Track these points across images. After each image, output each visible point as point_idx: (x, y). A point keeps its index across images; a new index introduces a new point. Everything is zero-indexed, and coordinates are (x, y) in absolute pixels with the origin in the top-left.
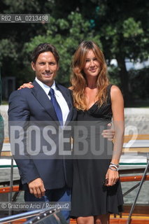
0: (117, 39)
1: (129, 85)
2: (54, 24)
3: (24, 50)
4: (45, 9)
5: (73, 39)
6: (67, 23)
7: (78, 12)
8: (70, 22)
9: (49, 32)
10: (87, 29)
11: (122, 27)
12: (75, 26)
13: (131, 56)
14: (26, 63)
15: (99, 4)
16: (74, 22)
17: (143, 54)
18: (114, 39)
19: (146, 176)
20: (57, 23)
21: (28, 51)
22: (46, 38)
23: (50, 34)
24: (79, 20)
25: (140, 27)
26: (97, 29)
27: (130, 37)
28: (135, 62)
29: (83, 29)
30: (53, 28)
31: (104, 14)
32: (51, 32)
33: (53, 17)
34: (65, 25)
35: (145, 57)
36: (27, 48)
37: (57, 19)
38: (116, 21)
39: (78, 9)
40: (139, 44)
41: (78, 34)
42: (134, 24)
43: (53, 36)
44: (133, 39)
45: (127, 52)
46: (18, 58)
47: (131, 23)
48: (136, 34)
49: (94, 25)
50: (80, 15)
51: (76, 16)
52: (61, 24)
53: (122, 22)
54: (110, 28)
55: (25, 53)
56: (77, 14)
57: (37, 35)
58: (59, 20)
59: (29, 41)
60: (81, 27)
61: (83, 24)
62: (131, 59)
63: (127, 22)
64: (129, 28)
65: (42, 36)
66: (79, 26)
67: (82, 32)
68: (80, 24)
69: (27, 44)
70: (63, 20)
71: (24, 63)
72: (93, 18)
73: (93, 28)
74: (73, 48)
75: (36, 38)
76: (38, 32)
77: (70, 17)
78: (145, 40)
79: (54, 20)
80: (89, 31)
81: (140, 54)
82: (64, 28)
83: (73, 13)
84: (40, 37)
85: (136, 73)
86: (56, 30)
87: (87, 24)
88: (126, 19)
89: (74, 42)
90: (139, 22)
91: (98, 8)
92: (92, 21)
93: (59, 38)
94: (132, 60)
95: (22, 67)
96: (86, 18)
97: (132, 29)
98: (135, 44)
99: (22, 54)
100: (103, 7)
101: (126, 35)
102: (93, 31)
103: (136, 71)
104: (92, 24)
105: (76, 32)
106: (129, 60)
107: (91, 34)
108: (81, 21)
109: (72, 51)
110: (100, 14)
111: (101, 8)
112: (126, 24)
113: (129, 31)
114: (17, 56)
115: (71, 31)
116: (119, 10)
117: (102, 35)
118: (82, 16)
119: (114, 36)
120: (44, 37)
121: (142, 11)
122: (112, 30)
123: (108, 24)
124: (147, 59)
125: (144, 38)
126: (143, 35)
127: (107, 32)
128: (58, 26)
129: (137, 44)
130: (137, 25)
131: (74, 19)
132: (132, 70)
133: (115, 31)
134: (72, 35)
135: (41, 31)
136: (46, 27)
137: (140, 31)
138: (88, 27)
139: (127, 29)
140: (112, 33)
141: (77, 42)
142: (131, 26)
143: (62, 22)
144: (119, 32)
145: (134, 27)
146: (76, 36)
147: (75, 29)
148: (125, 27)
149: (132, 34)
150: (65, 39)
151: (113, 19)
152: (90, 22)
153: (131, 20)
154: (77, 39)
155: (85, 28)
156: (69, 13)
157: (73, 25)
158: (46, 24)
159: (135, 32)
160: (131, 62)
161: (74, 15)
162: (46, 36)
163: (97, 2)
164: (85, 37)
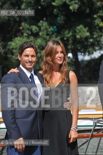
0: (72, 39)
1: (81, 71)
2: (28, 29)
3: (8, 47)
4: (22, 19)
5: (42, 39)
6: (37, 29)
7: (45, 21)
8: (39, 27)
9: (25, 34)
10: (51, 33)
11: (75, 32)
12: (43, 30)
13: (82, 51)
14: (9, 56)
15: (59, 15)
16: (42, 28)
17: (90, 49)
18: (70, 39)
19: (92, 134)
20: (30, 28)
21: (11, 47)
23: (26, 36)
24: (46, 26)
25: (88, 31)
26: (58, 32)
27: (81, 38)
28: (85, 55)
29: (49, 33)
30: (28, 31)
31: (63, 22)
32: (27, 35)
33: (28, 24)
34: (36, 30)
35: (91, 52)
36: (10, 45)
37: (30, 25)
38: (71, 27)
39: (45, 19)
40: (87, 43)
41: (45, 36)
42: (84, 29)
43: (28, 37)
44: (83, 40)
45: (79, 48)
46: (4, 53)
47: (82, 29)
48: (85, 36)
49: (56, 30)
50: (46, 23)
51: (44, 24)
52: (34, 29)
53: (76, 28)
54: (67, 32)
55: (9, 49)
56: (44, 22)
58: (32, 26)
59: (11, 40)
60: (47, 31)
61: (48, 29)
62: (82, 53)
63: (78, 28)
64: (80, 31)
65: (20, 37)
66: (46, 31)
67: (48, 35)
68: (46, 29)
69: (10, 43)
70: (34, 27)
71: (8, 56)
72: (55, 25)
73: (55, 32)
74: (42, 46)
75: (16, 38)
76: (18, 35)
77: (40, 24)
78: (91, 40)
79: (28, 26)
80: (53, 34)
81: (88, 50)
82: (35, 32)
83: (41, 22)
84: (19, 38)
85: (85, 63)
86: (30, 33)
87: (51, 29)
88: (78, 25)
89: (43, 42)
90: (87, 28)
91: (59, 18)
92: (55, 27)
93: (32, 38)
94: (83, 54)
95: (6, 58)
96: (51, 25)
97: (82, 32)
98: (84, 42)
99: (7, 50)
100: (62, 17)
101: (78, 37)
102: (55, 34)
103: (85, 61)
104: (54, 29)
105: (44, 35)
106: (80, 54)
107: (54, 36)
108: (47, 27)
109: (41, 47)
110: (61, 22)
111: (61, 18)
112: (78, 29)
113: (80, 34)
114: (3, 51)
115: (40, 34)
116: (73, 19)
117: (62, 36)
118: (48, 24)
119: (69, 37)
120: (21, 38)
121: (88, 20)
122: (68, 33)
123: (66, 29)
124: (92, 53)
126: (90, 37)
127: (65, 34)
128: (31, 30)
130: (86, 30)
131: (42, 26)
132: (83, 61)
133: (71, 34)
134: (41, 37)
135: (20, 34)
136: (23, 31)
137: (88, 34)
138: (52, 31)
140: (69, 35)
141: (44, 41)
142: (81, 30)
143: (34, 28)
144: (74, 34)
145: (83, 31)
146: (44, 38)
147: (43, 32)
148: (77, 31)
149: (82, 36)
150: (36, 40)
151: (69, 26)
152: (53, 28)
153: (81, 26)
154: (45, 39)
155: (50, 32)
156: (39, 21)
157: (42, 30)
158: (23, 29)
159: (84, 34)
160: (82, 55)
161: (42, 23)
162: (23, 37)
163: (58, 14)
164: (50, 38)
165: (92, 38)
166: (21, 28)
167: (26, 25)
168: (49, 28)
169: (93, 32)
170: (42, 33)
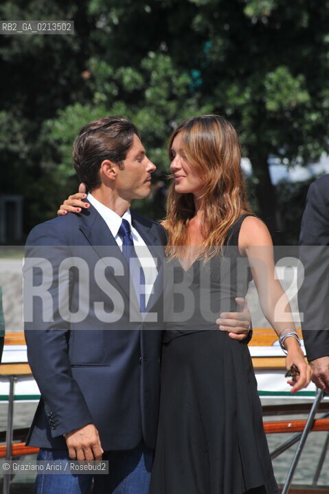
0: (251, 114)
1: (278, 216)
2: (110, 80)
3: (42, 138)
4: (91, 46)
5: (153, 112)
6: (138, 77)
7: (165, 53)
8: (146, 74)
9: (99, 96)
10: (183, 91)
11: (262, 89)
12: (158, 83)
13: (282, 151)
14: (47, 165)
15: (211, 35)
16: (154, 76)
17: (310, 147)
18: (245, 113)
20: (116, 76)
21: (54, 136)
22: (91, 110)
23: (101, 102)
24: (166, 70)
25: (302, 88)
26: (208, 90)
27: (281, 109)
28: (290, 165)
29: (175, 91)
30: (107, 87)
31: (222, 58)
32: (104, 98)
33: (109, 63)
34: (134, 81)
35: (313, 155)
36: (50, 131)
37: (116, 66)
38: (248, 73)
39: (163, 47)
40: (301, 125)
41: (163, 102)
42: (290, 81)
43: (109, 105)
44: (288, 115)
45: (274, 142)
46: (29, 154)
47: (283, 79)
48: (294, 104)
49: (199, 82)
50: (168, 59)
51: (160, 63)
52: (127, 79)
53: (263, 76)
54: (234, 89)
55: (46, 144)
56: (161, 57)
57: (72, 103)
58: (122, 70)
59: (53, 115)
60: (171, 86)
61: (174, 80)
62: (282, 157)
63: (273, 76)
64: (278, 89)
65: (83, 104)
66: (165, 85)
67: (172, 97)
68: (168, 79)
69: (49, 123)
70: (130, 71)
71: (44, 164)
72: (197, 67)
73: (197, 89)
74: (152, 134)
75: (69, 109)
76: (73, 96)
77: (147, 64)
78: (314, 117)
79: (110, 71)
80: (189, 96)
81: (301, 149)
82: (131, 87)
83: (152, 55)
84: (78, 107)
85: (292, 190)
86: (115, 92)
87: (184, 79)
88: (273, 69)
89: (156, 120)
90: (301, 78)
91: (209, 45)
92: (196, 74)
93: (120, 109)
94: (286, 161)
95: (37, 173)
96: (183, 65)
97: (285, 91)
98: (291, 124)
99: (38, 145)
100: (220, 42)
101: (271, 105)
102: (198, 95)
103: (293, 185)
104: (194, 80)
105: (160, 97)
106: (277, 160)
107: (193, 101)
108: (171, 72)
109: (150, 138)
110: (214, 57)
111: (215, 44)
112: (271, 82)
113: (278, 96)
114: (26, 149)
115: (148, 94)
116: (254, 49)
117: (218, 104)
118: (173, 61)
119: (243, 106)
120: (87, 108)
121: (306, 52)
122: (239, 94)
123: (231, 80)
124: (317, 159)
125: (310, 111)
126: (309, 105)
127: (227, 97)
128: (119, 83)
129: (296, 125)
130: (295, 83)
131: (155, 68)
132: (284, 183)
133: (247, 96)
134: (151, 105)
135: (81, 94)
136: (92, 86)
137: (303, 97)
138: (187, 87)
139: (273, 92)
140: (241, 101)
141: (161, 119)
142: (282, 85)
143: (129, 75)
144: (257, 98)
145: (289, 88)
146: (160, 106)
147: (158, 90)
148: (269, 87)
149: (285, 103)
150: (135, 113)
151: (242, 71)
152: (190, 75)
153: (282, 71)
154: (162, 112)
155: (178, 89)
156: (145, 55)
157: (153, 83)
158: (92, 79)
159: (291, 98)
160: (282, 163)
161: (155, 60)
162: (93, 105)
163: (207, 31)
164: (180, 107)
165: (315, 109)
166: (86, 75)
167: (104, 65)
168: (178, 77)
169: (319, 89)
170: (155, 93)
